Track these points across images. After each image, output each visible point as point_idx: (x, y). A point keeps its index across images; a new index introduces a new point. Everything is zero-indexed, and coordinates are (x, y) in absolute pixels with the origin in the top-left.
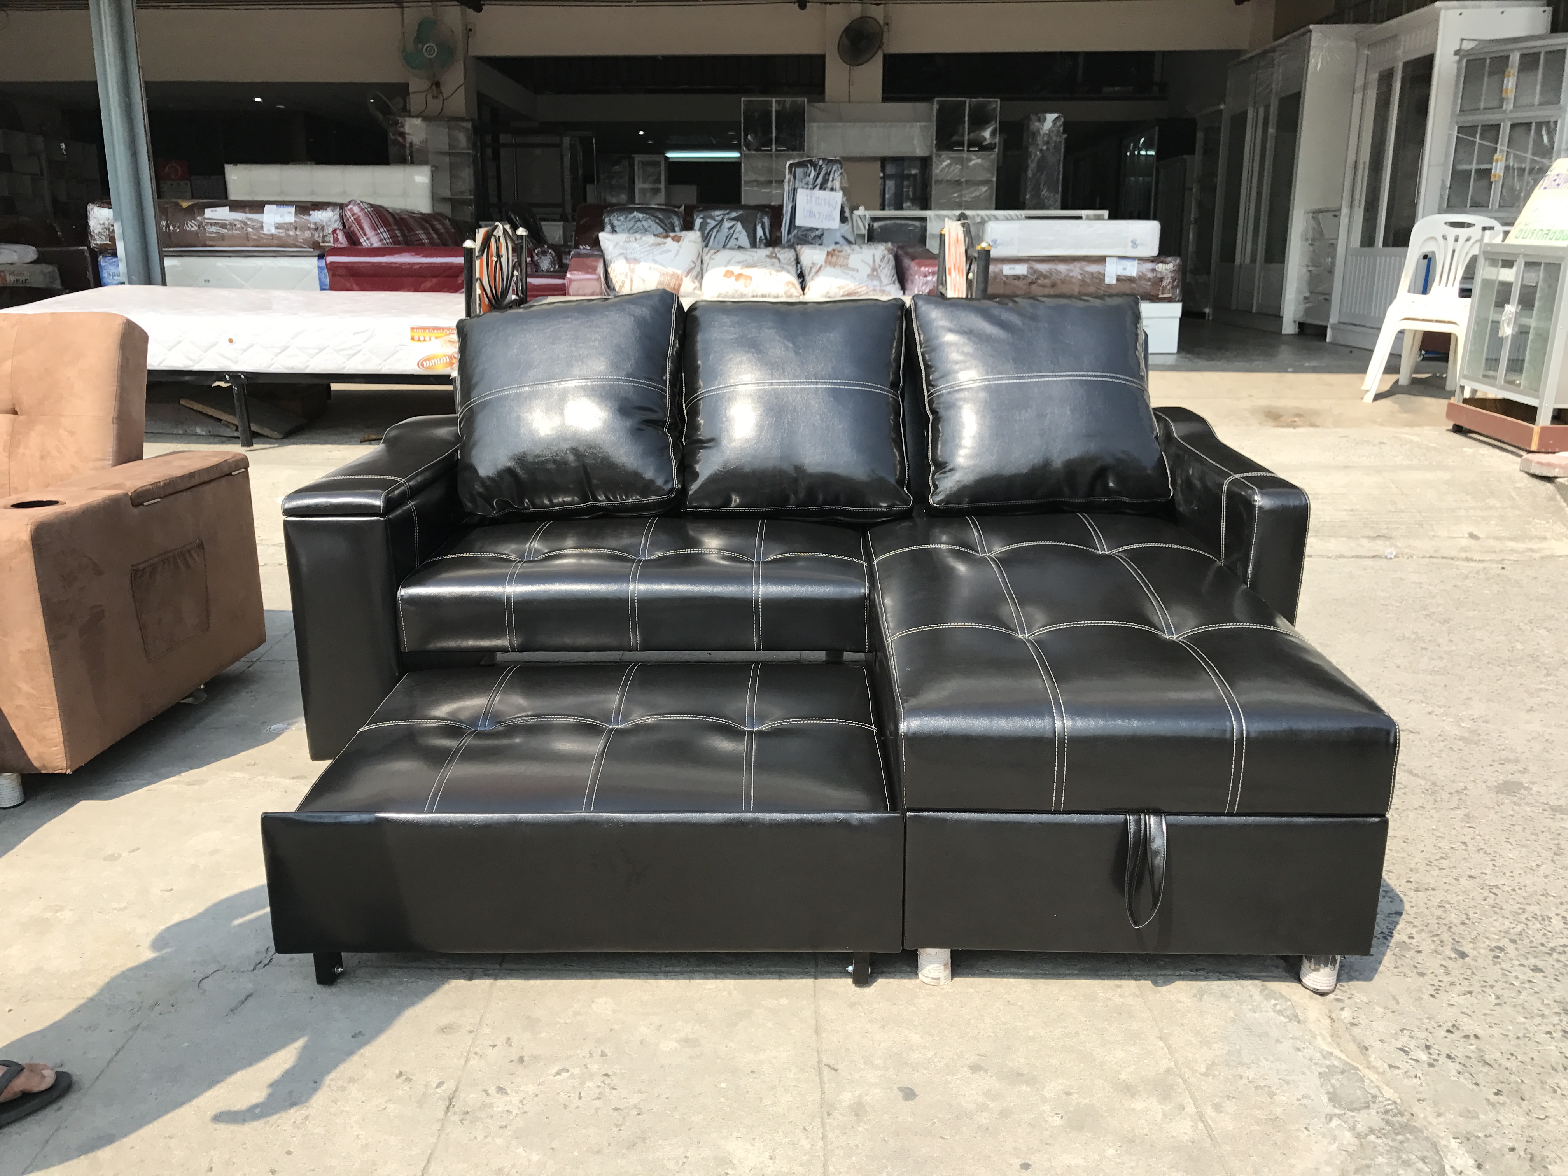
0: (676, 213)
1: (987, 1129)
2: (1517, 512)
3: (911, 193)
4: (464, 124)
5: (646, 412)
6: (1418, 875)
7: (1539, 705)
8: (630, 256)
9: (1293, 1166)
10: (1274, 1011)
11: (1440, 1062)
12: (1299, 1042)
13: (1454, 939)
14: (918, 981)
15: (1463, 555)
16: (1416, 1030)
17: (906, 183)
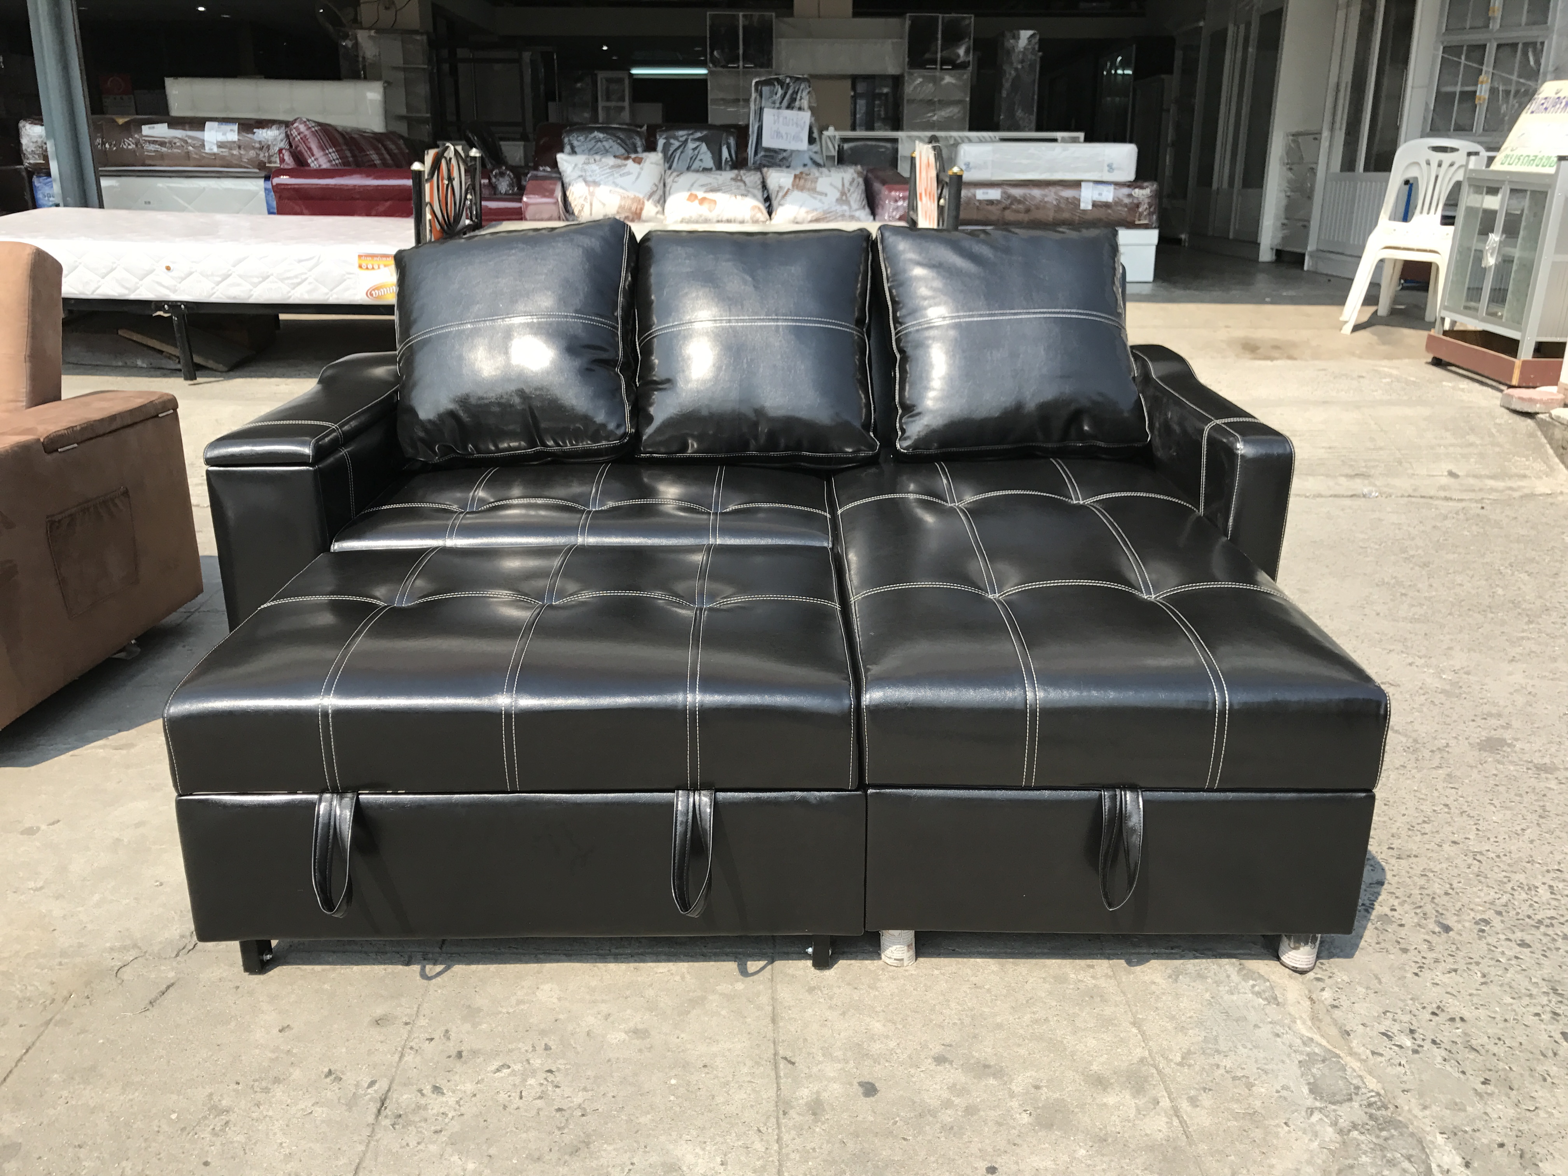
0: (638, 133)
1: (952, 1128)
2: (1497, 449)
3: (882, 113)
4: (418, 37)
5: (598, 352)
6: (1400, 841)
7: (1521, 655)
8: (589, 179)
9: (1272, 1166)
10: (1253, 993)
11: (1425, 1048)
12: (1278, 1027)
13: (1437, 911)
14: (880, 962)
15: (1442, 494)
16: (1399, 1011)
17: (877, 102)
